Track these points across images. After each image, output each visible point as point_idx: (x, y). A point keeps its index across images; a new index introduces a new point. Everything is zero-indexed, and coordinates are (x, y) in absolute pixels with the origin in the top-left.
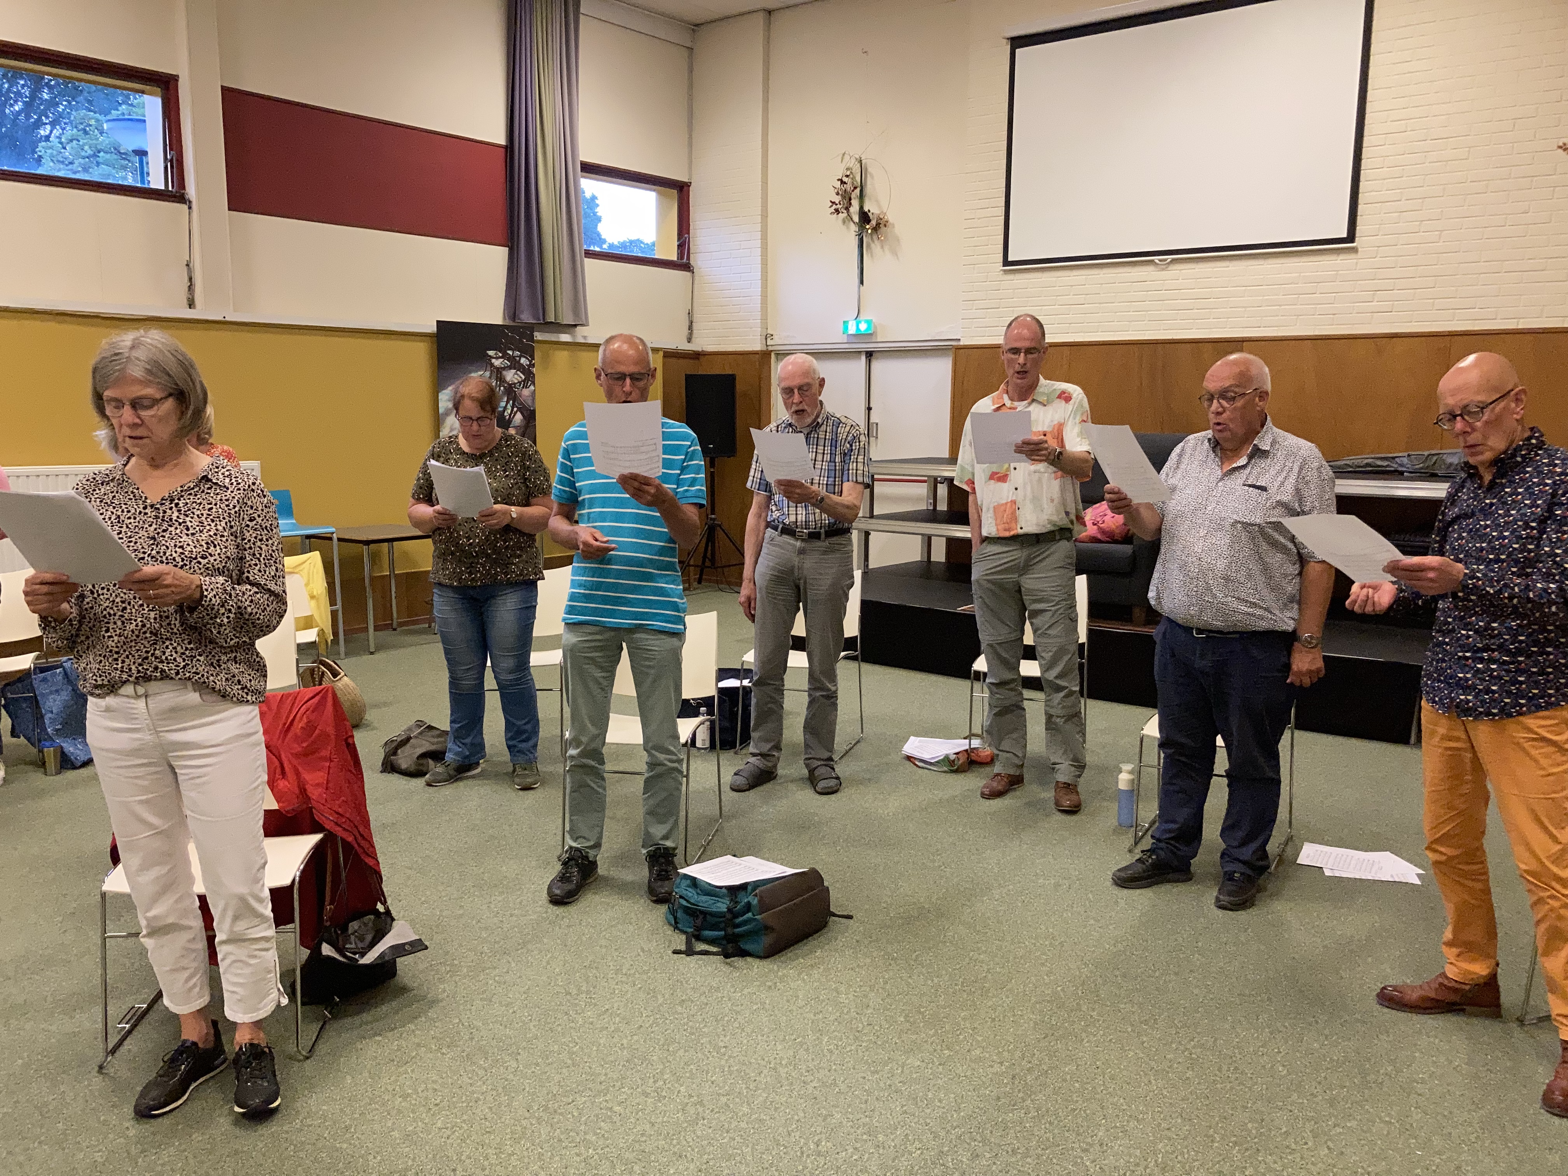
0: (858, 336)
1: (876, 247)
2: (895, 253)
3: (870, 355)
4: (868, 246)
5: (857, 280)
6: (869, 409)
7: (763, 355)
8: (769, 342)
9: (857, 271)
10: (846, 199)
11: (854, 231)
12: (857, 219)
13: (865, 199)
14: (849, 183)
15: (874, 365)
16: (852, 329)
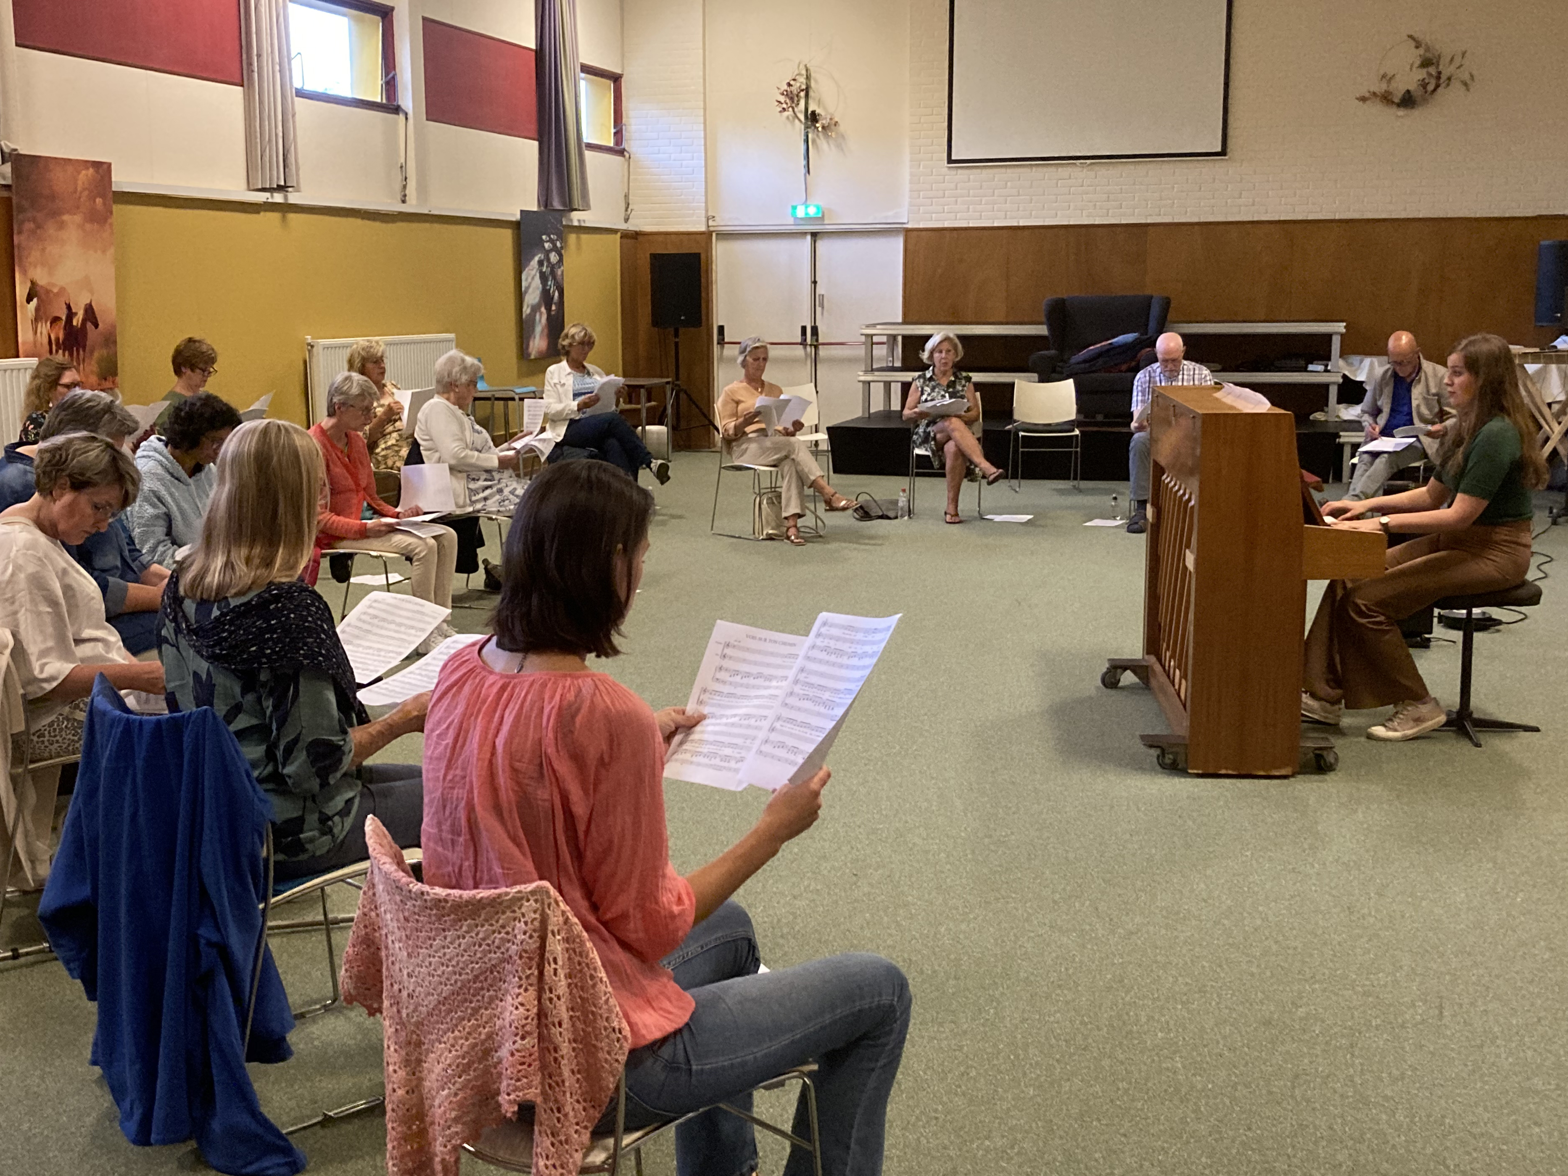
1: (822, 142)
2: (841, 148)
3: (815, 235)
4: (814, 141)
5: (803, 171)
6: (815, 282)
7: (707, 235)
8: (711, 223)
9: (803, 162)
10: (792, 99)
11: (799, 127)
12: (802, 117)
13: (810, 101)
14: (796, 86)
15: (820, 244)
16: (801, 212)
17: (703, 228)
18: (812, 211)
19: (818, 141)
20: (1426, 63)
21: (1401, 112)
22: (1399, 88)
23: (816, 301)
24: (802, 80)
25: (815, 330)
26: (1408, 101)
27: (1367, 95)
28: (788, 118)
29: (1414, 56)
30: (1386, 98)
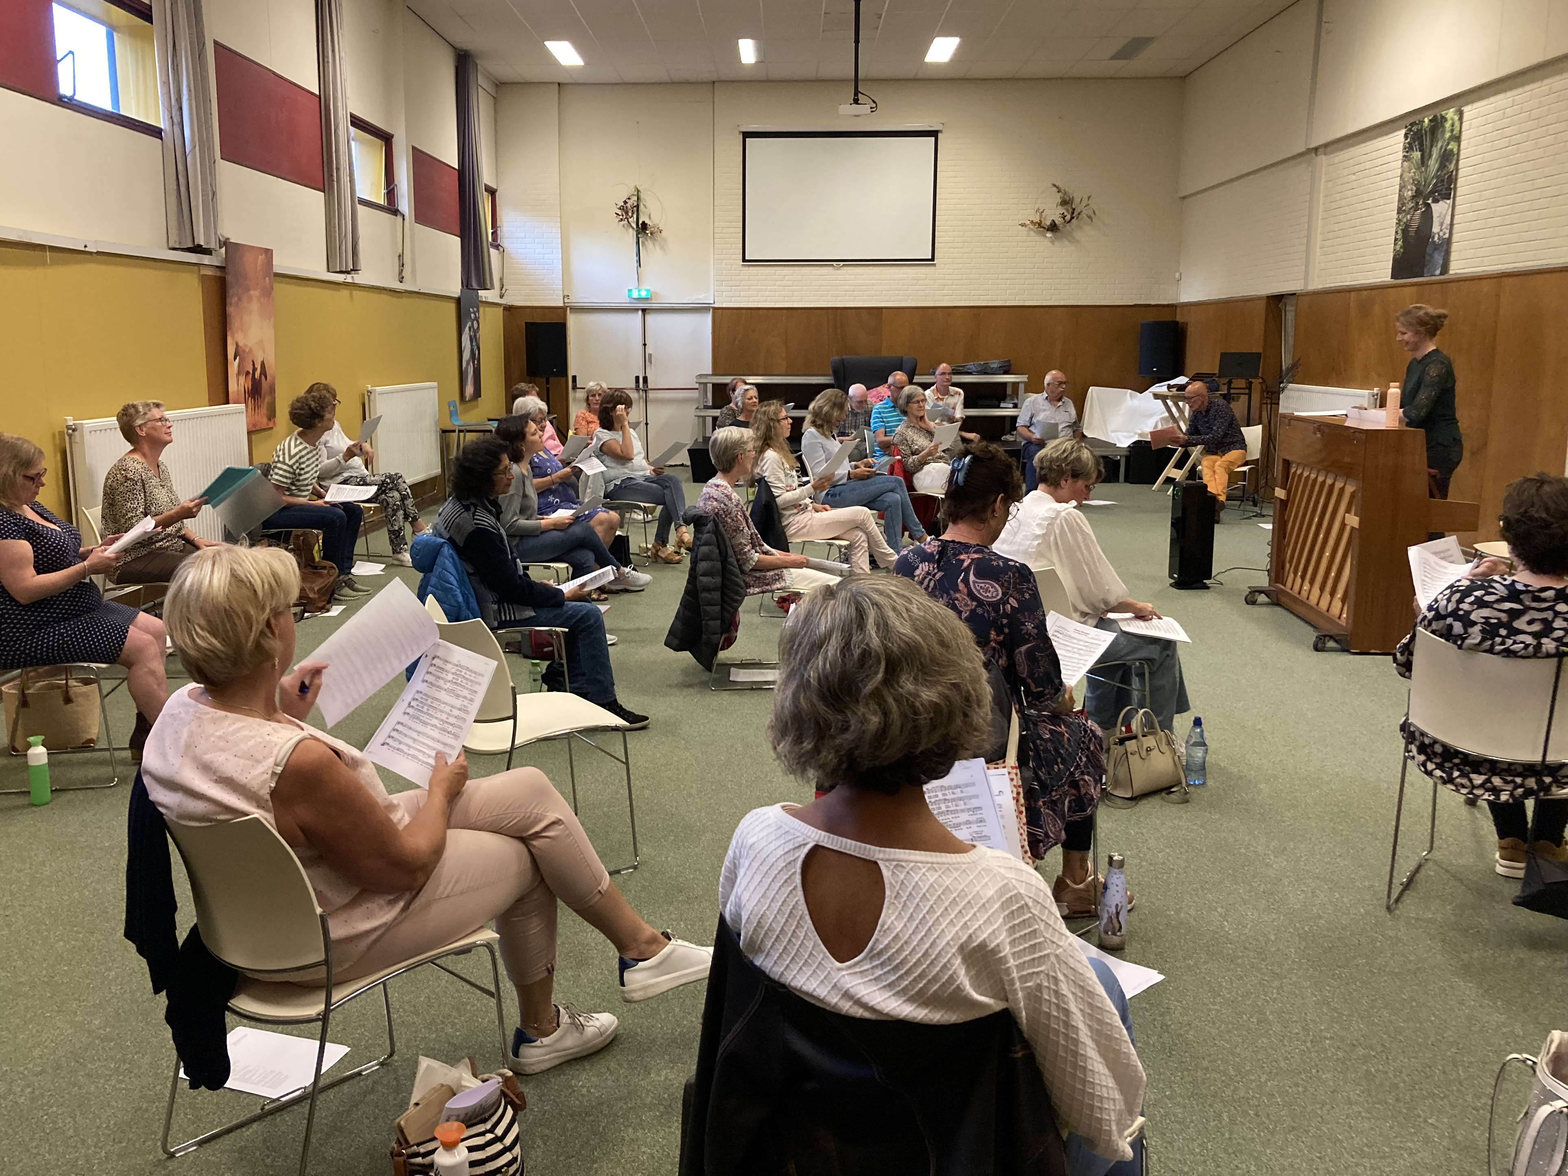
0: (639, 299)
1: (649, 244)
2: (663, 248)
3: (644, 311)
4: (643, 243)
5: (636, 264)
6: (645, 345)
7: (563, 309)
8: (566, 301)
9: (635, 258)
10: (627, 213)
11: (632, 233)
12: (634, 226)
13: (641, 214)
14: (630, 203)
15: (648, 317)
16: (635, 295)
17: (561, 304)
18: (643, 294)
19: (646, 243)
20: (1064, 203)
21: (1049, 235)
22: (1048, 220)
23: (647, 359)
24: (636, 198)
25: (645, 379)
26: (1053, 227)
27: (1026, 223)
28: (624, 226)
29: (1056, 198)
30: (1039, 226)
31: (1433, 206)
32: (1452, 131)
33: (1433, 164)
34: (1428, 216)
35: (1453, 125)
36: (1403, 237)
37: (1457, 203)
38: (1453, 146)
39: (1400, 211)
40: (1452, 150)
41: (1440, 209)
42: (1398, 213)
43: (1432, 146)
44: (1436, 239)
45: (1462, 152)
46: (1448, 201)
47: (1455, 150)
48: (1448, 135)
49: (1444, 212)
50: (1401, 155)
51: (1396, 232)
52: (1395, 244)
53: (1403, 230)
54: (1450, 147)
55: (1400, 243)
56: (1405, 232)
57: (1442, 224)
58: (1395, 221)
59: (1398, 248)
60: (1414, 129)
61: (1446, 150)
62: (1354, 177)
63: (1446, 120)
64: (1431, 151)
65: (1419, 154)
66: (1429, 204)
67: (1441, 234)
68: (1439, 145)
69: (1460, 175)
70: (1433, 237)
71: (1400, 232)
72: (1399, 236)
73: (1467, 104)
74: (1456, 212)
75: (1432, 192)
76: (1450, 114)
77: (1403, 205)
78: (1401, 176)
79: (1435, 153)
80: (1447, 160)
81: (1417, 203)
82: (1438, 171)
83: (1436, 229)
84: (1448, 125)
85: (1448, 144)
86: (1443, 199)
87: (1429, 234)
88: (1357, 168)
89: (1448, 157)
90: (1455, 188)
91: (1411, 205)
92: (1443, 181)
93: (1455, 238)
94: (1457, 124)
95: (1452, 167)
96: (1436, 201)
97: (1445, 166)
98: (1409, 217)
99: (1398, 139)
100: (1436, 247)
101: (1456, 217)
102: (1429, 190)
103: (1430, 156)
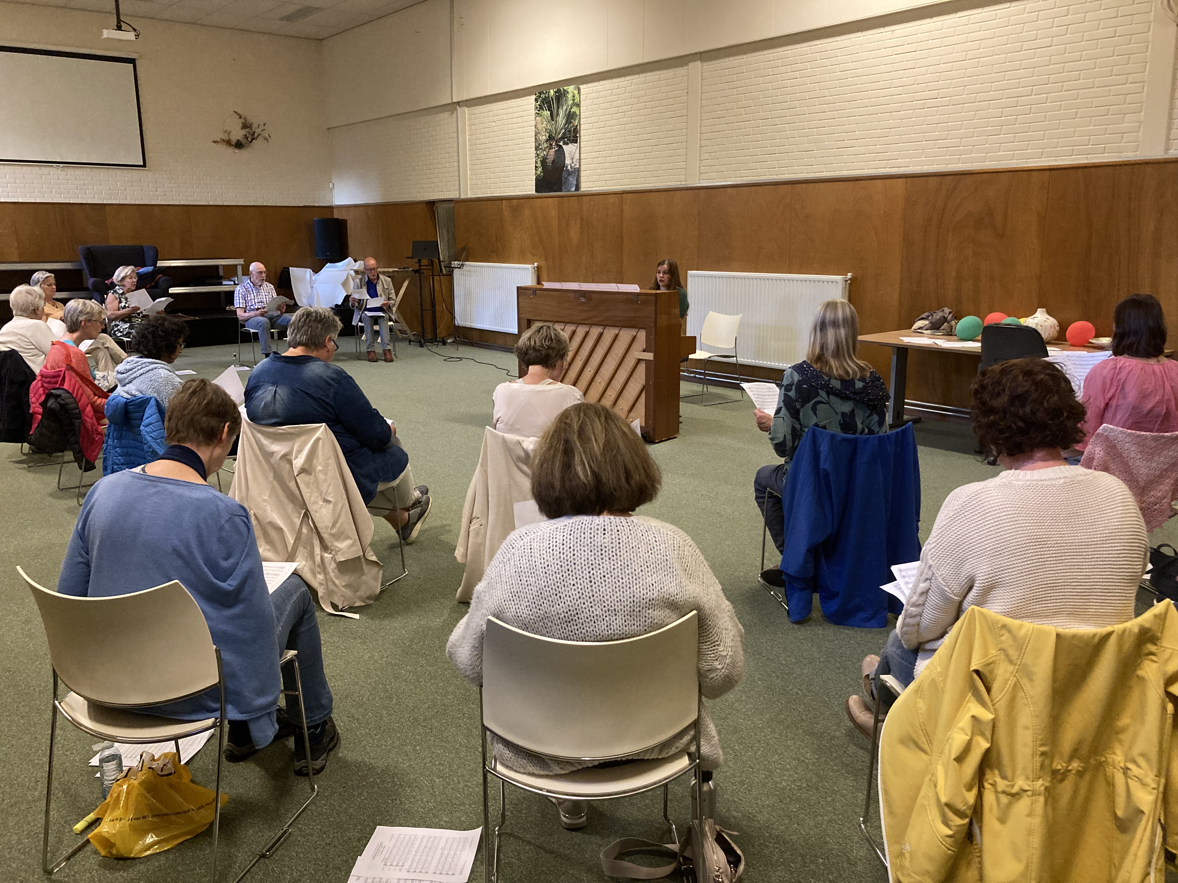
20: (245, 126)
21: (237, 151)
22: (234, 139)
26: (239, 145)
27: (219, 140)
29: (239, 123)
30: (228, 143)
31: (564, 146)
32: (574, 100)
33: (561, 120)
34: (560, 152)
35: (574, 97)
36: (542, 165)
37: (582, 146)
38: (574, 109)
39: (537, 148)
40: (575, 113)
41: (569, 149)
42: (536, 150)
43: (558, 108)
44: (569, 168)
45: (582, 114)
46: (576, 145)
47: (578, 113)
48: (570, 102)
49: (574, 151)
50: (533, 112)
51: (536, 162)
52: (536, 170)
53: (542, 162)
54: (573, 110)
55: (540, 169)
56: (544, 162)
57: (572, 159)
58: (534, 155)
59: (539, 172)
60: (543, 96)
61: (570, 112)
62: (494, 124)
63: (568, 92)
64: (558, 111)
65: (549, 113)
66: (561, 146)
67: (573, 165)
68: (564, 108)
69: (582, 128)
70: (567, 167)
71: (539, 162)
72: (539, 165)
73: (582, 84)
74: (582, 152)
75: (562, 138)
76: (571, 89)
77: (539, 145)
78: (536, 126)
79: (562, 113)
80: (572, 118)
81: (551, 145)
82: (565, 125)
83: (568, 161)
84: (570, 96)
85: (571, 108)
86: (571, 143)
87: (564, 165)
88: (496, 118)
89: (570, 117)
90: (580, 136)
91: (546, 145)
92: (570, 131)
93: (583, 168)
94: (577, 96)
95: (576, 123)
96: (566, 143)
97: (571, 122)
98: (545, 153)
99: (530, 101)
100: (569, 173)
101: (582, 155)
102: (560, 136)
103: (558, 114)
